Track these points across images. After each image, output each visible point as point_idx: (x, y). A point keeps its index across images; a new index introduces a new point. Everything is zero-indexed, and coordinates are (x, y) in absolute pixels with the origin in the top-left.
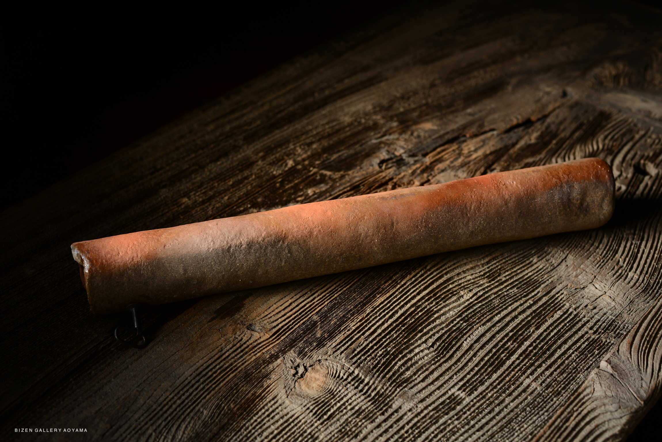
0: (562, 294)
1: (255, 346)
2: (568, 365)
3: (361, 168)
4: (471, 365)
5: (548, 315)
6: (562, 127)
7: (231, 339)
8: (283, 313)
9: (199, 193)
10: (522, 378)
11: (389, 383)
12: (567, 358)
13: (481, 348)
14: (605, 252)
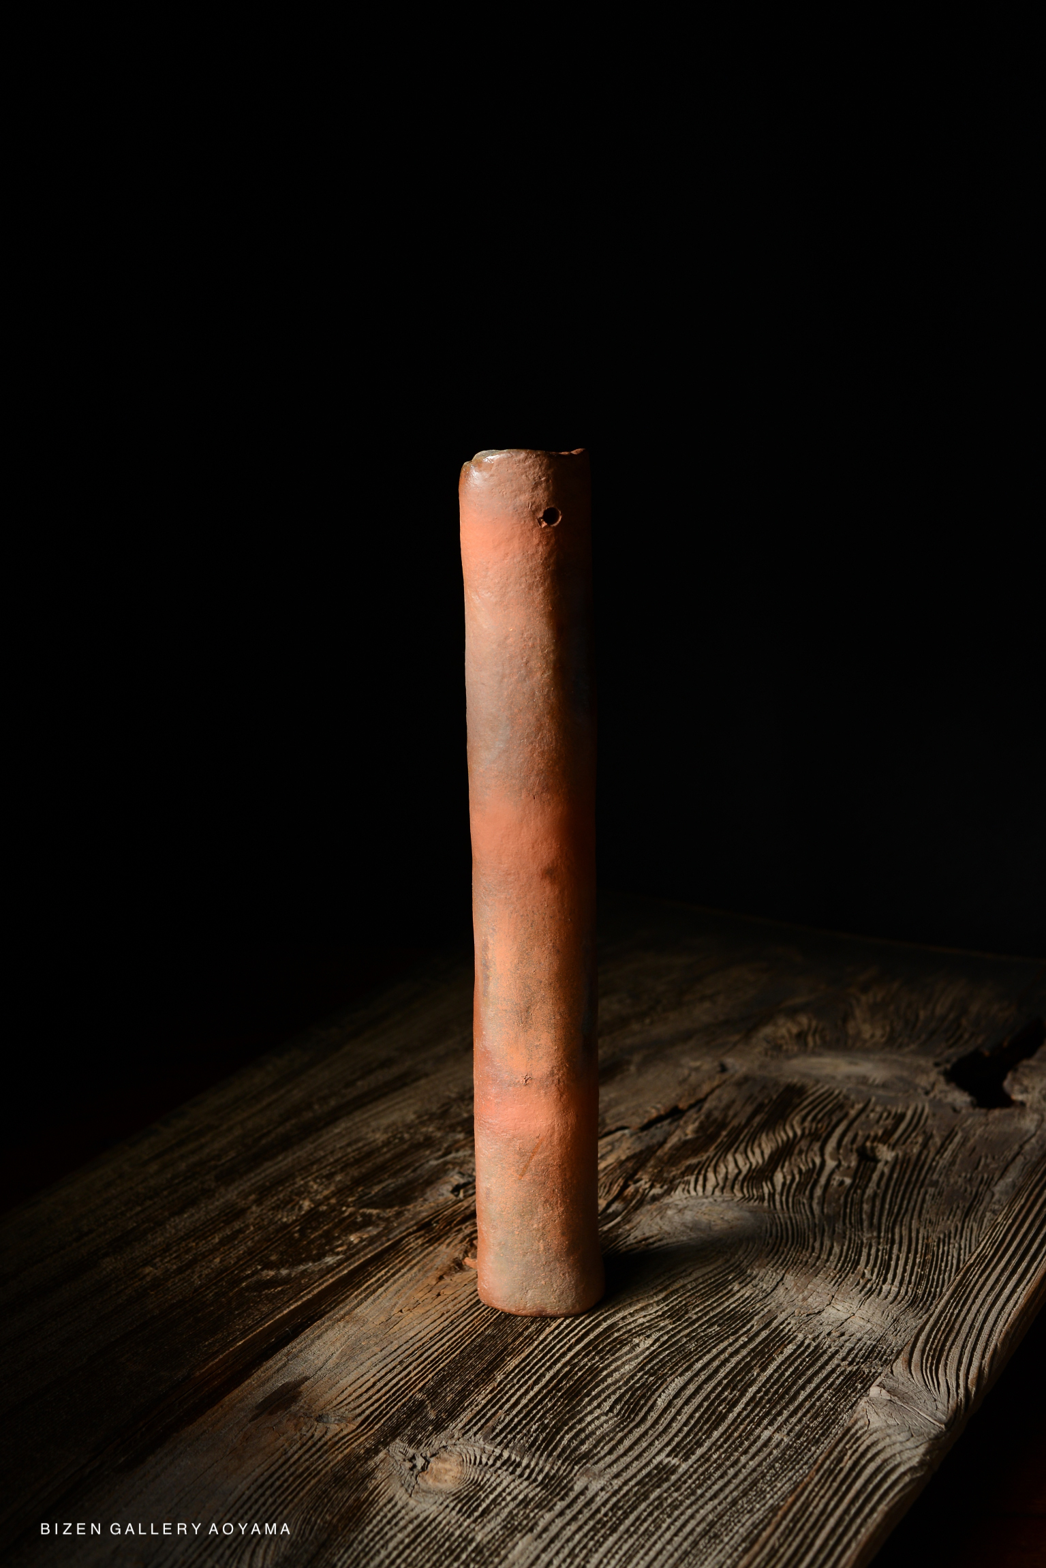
0: (789, 1324)
1: (337, 1442)
2: (821, 1407)
3: (425, 1200)
4: (676, 1426)
5: (774, 1352)
6: (731, 1113)
7: (295, 1437)
8: (366, 1396)
9: (168, 1258)
10: (757, 1431)
11: (560, 1461)
12: (818, 1399)
13: (687, 1403)
14: (840, 1265)
